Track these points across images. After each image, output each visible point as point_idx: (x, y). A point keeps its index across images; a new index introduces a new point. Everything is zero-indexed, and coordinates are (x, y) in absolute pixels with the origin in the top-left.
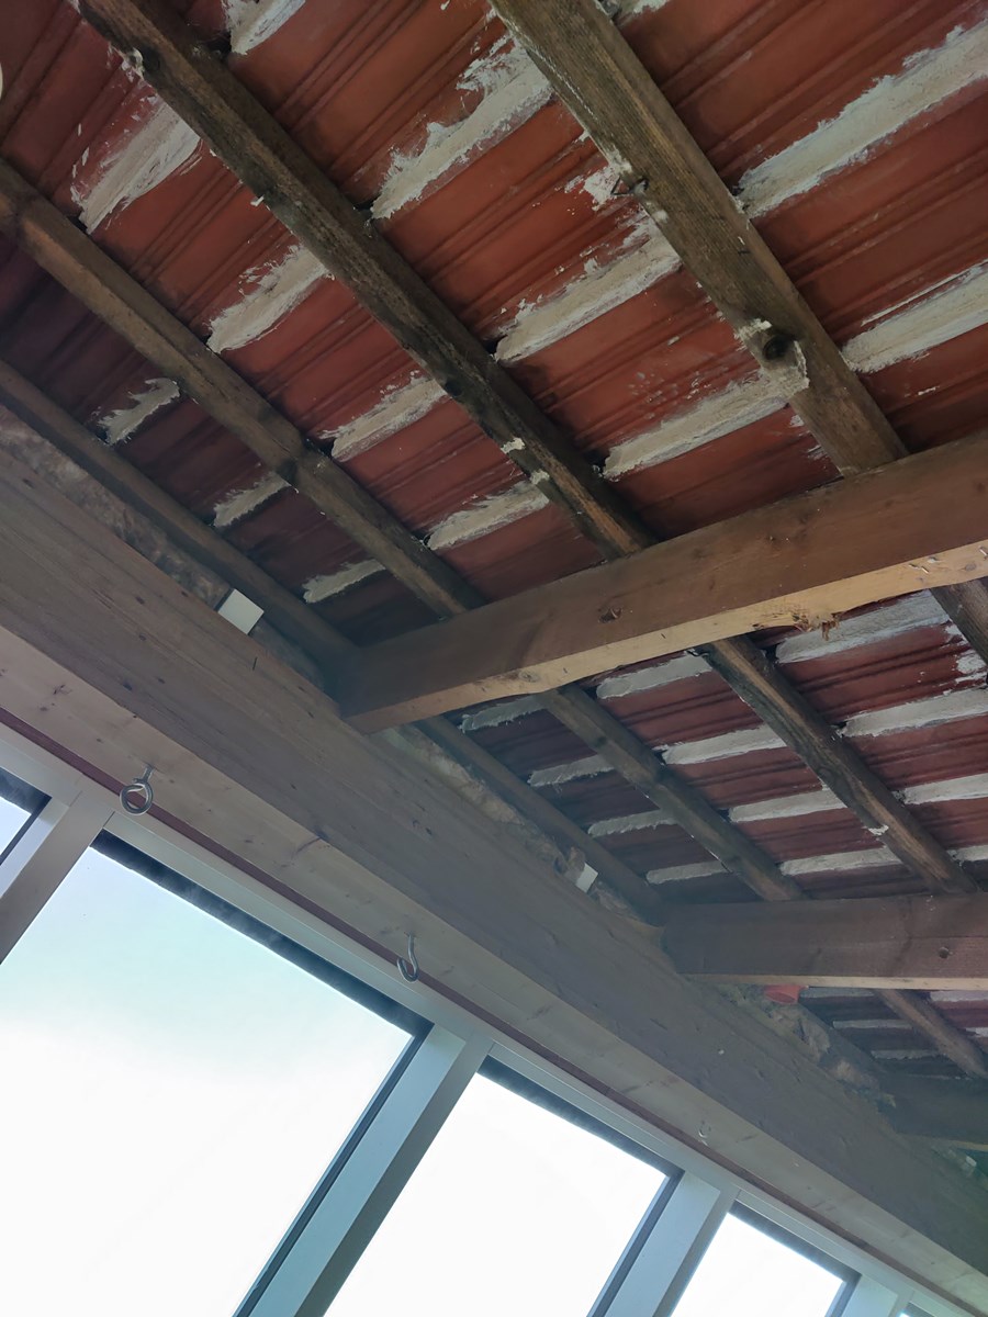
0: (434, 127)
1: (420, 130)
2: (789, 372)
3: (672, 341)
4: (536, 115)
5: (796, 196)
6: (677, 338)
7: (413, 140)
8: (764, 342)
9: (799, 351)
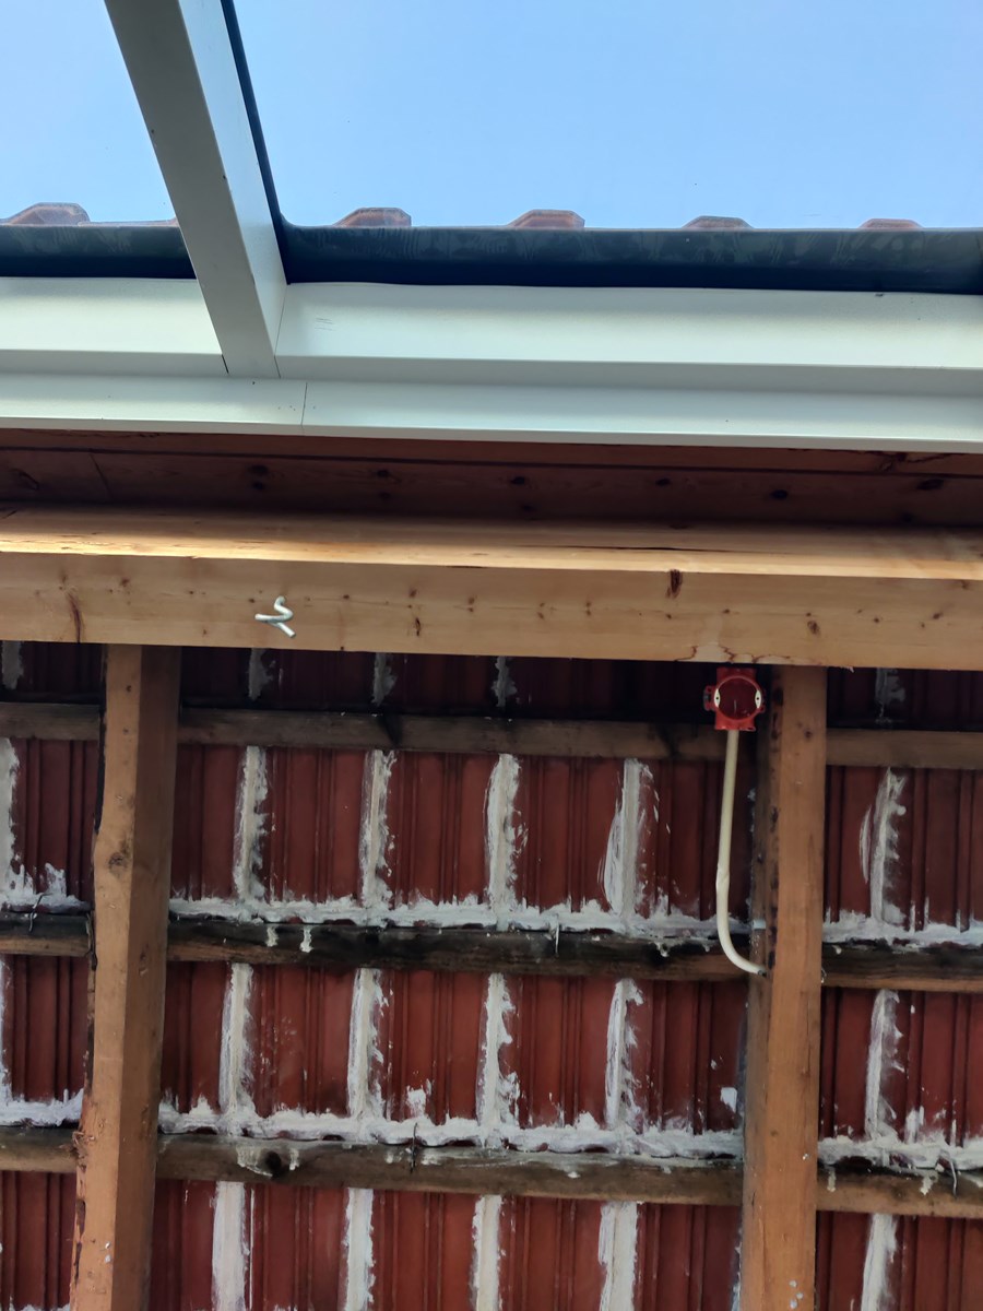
0: (509, 1040)
1: (512, 1031)
2: (254, 1160)
3: (305, 1074)
4: (475, 1101)
5: (347, 1203)
6: (306, 1078)
7: (512, 1024)
8: (282, 1159)
9: (265, 1174)
